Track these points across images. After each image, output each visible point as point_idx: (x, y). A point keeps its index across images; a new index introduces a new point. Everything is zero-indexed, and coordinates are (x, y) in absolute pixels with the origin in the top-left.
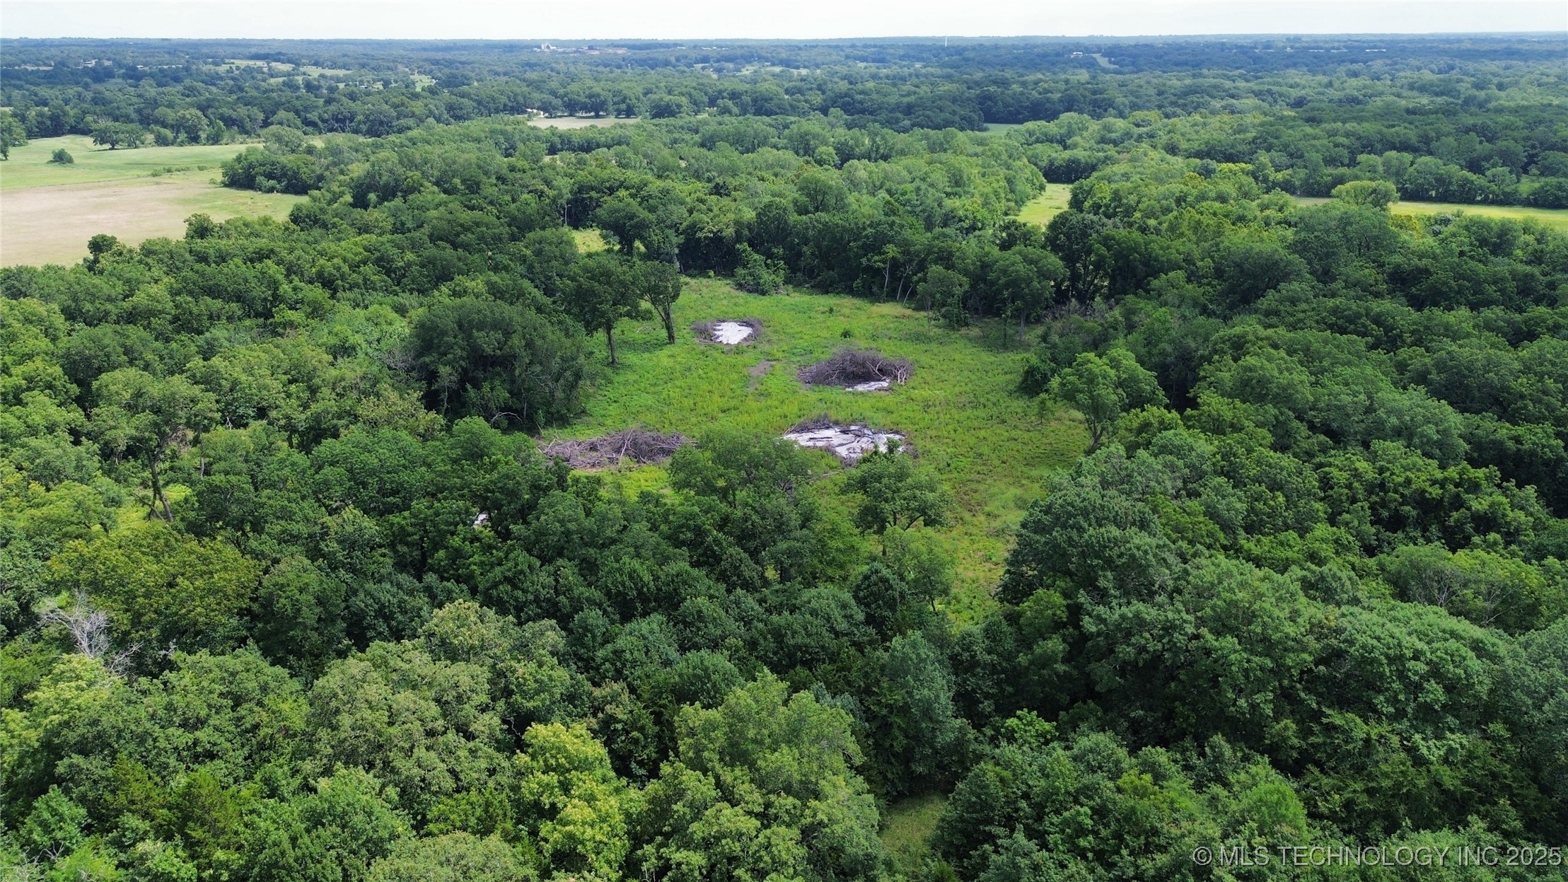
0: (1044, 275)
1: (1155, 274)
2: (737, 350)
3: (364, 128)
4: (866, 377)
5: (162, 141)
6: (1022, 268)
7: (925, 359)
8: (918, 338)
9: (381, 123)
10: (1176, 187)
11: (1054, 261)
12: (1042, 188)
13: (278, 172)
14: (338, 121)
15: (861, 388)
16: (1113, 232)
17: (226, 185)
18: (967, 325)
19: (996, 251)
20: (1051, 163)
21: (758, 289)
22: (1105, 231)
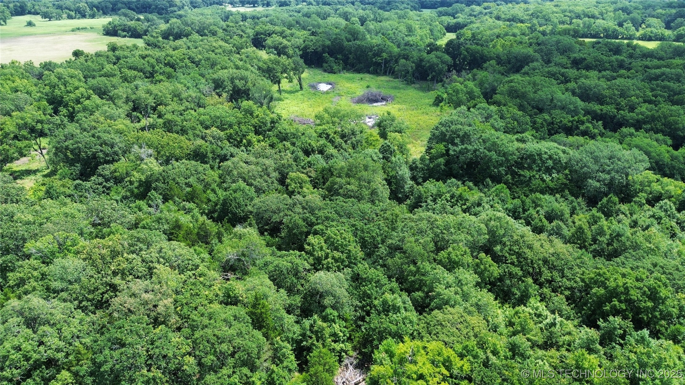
0: (443, 62)
1: (485, 62)
2: (327, 93)
3: (155, 11)
4: (376, 101)
5: (70, 17)
6: (435, 60)
7: (398, 95)
8: (395, 88)
9: (163, 9)
10: (496, 31)
11: (447, 58)
12: (444, 34)
13: (127, 29)
14: (144, 8)
15: (375, 104)
16: (470, 46)
17: (105, 35)
18: (414, 83)
19: (425, 55)
20: (448, 24)
21: (332, 72)
22: (467, 46)
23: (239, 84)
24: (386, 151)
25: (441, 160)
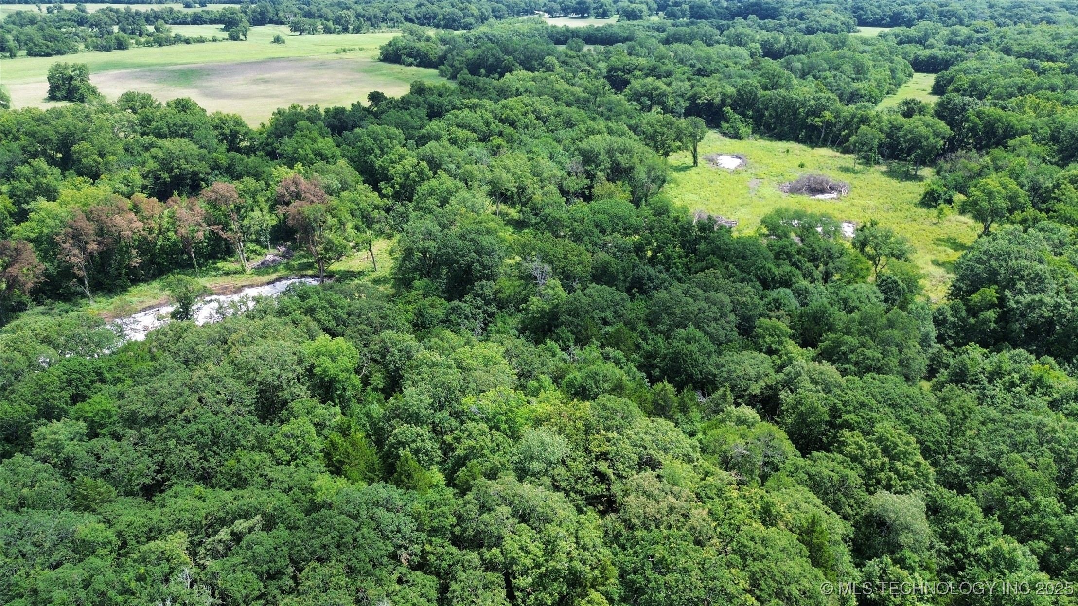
0: (936, 134)
1: (1013, 137)
2: (736, 172)
3: (442, 23)
4: (822, 191)
5: (328, 31)
6: (923, 130)
7: (856, 182)
8: (846, 170)
9: (454, 21)
10: (1018, 80)
11: (943, 126)
12: (910, 76)
13: (414, 53)
14: (426, 18)
15: (820, 197)
16: (982, 109)
17: (381, 61)
18: (878, 163)
19: (902, 120)
20: (916, 58)
21: (737, 136)
22: (977, 108)
23: (623, 160)
24: (891, 290)
25: (991, 314)
